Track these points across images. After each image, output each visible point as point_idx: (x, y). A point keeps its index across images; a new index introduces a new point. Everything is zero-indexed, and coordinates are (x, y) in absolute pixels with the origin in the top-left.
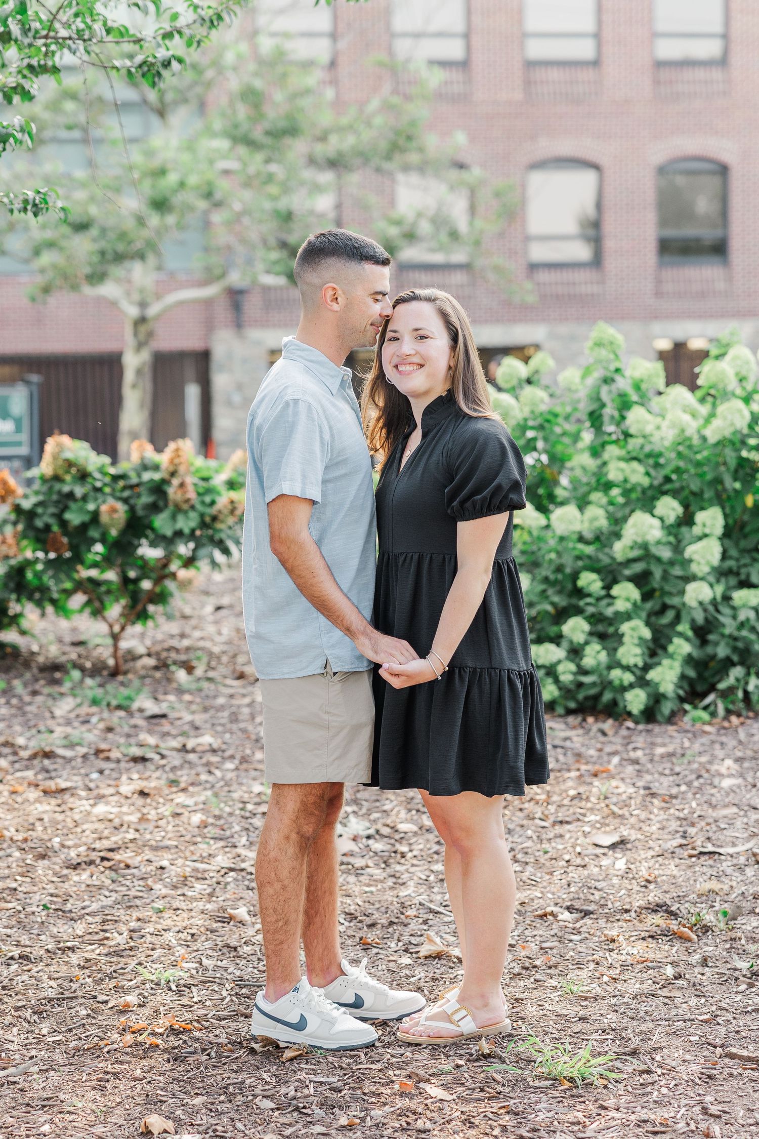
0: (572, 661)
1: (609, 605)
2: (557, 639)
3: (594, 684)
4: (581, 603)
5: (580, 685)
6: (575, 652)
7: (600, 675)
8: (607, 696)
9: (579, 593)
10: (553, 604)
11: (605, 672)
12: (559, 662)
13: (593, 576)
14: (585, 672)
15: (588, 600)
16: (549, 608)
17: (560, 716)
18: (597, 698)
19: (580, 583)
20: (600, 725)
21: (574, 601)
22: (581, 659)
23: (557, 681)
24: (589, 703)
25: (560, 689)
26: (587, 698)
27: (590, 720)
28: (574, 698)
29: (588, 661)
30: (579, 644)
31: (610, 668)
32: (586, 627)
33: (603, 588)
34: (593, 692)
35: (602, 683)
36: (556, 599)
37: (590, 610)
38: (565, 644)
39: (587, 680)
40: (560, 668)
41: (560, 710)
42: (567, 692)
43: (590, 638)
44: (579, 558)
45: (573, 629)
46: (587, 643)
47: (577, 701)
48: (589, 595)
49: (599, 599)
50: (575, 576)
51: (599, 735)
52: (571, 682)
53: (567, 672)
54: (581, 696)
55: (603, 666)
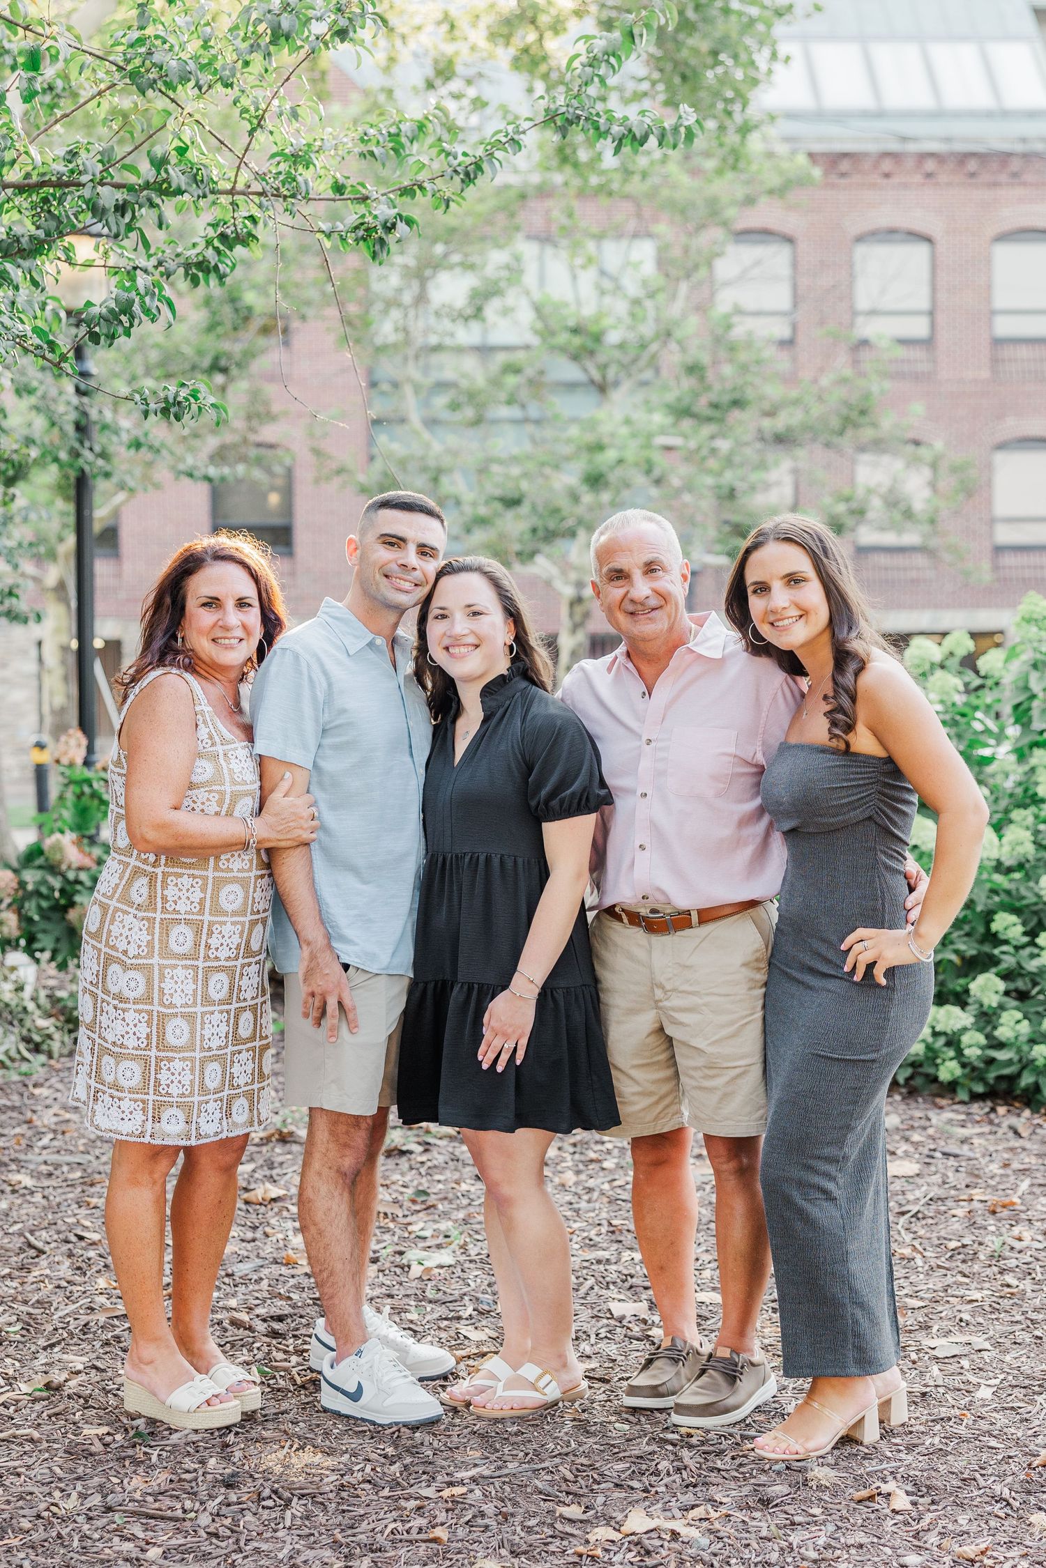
0: (980, 1030)
1: (1033, 956)
2: (961, 999)
3: (1010, 1062)
4: (996, 952)
5: (991, 1061)
6: (987, 1018)
7: (1019, 1050)
8: (1027, 1080)
9: (994, 939)
10: (956, 952)
11: (1025, 1048)
12: (965, 1029)
13: (1013, 918)
14: (1001, 1045)
15: (1005, 948)
16: (954, 957)
17: (962, 1102)
18: (1013, 1079)
19: (995, 927)
20: (1013, 1120)
21: (986, 948)
22: (995, 1028)
23: (960, 1053)
24: (1003, 1086)
25: (963, 1065)
26: (1000, 1078)
27: (1002, 1110)
28: (982, 1079)
29: (1003, 1033)
30: (990, 1007)
31: (1032, 1041)
32: (1001, 986)
33: (1025, 934)
34: (1007, 1071)
35: (1020, 1060)
36: (962, 947)
37: (1008, 962)
38: (972, 1008)
39: (1002, 1055)
40: (966, 1039)
41: (963, 1095)
42: (973, 1071)
43: (1006, 999)
44: (994, 891)
45: (983, 989)
46: (1002, 1007)
47: (986, 1083)
48: (1006, 942)
49: (1017, 948)
50: (988, 916)
51: (1011, 1134)
52: (978, 1057)
53: (973, 1045)
54: (991, 1076)
55: (1023, 1039)
